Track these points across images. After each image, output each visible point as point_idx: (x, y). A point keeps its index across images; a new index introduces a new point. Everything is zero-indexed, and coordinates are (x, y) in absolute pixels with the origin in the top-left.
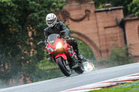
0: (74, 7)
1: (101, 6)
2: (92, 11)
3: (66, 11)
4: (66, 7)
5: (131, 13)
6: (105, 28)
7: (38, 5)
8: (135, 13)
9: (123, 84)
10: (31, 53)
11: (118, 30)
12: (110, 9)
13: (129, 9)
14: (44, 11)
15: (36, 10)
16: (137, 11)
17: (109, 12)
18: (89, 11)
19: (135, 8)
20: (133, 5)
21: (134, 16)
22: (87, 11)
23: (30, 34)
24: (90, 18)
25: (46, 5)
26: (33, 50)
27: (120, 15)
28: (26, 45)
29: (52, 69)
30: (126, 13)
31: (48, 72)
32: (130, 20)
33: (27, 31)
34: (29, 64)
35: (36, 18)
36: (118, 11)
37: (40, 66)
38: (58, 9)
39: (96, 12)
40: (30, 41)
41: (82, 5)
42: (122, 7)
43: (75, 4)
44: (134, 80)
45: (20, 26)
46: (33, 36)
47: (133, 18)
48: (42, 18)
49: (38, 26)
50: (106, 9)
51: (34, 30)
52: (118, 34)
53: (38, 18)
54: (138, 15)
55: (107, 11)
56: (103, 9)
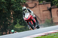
0: (30, 2)
2: (38, 4)
3: (26, 4)
4: (27, 2)
5: (54, 5)
6: (43, 11)
7: (15, 1)
8: (55, 5)
10: (12, 21)
11: (48, 12)
14: (17, 4)
15: (14, 3)
16: (56, 4)
17: (45, 5)
18: (36, 4)
19: (56, 3)
21: (55, 6)
23: (12, 13)
25: (18, 1)
27: (49, 6)
28: (10, 18)
29: (21, 28)
30: (52, 5)
31: (19, 29)
34: (11, 26)
35: (14, 7)
36: (48, 4)
37: (16, 27)
38: (23, 3)
40: (12, 16)
41: (33, 2)
42: (50, 2)
45: (7, 10)
46: (13, 14)
47: (55, 7)
48: (17, 7)
49: (15, 10)
50: (44, 3)
51: (13, 12)
52: (48, 14)
53: (15, 7)
54: (57, 6)
55: (44, 4)
56: (42, 3)
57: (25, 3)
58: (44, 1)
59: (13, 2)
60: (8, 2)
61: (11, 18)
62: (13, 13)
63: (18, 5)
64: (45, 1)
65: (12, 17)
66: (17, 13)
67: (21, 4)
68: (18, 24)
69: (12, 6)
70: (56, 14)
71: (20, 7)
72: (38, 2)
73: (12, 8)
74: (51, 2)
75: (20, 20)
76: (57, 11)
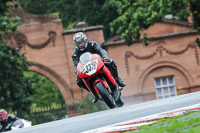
0: (32, 28)
1: (71, 26)
2: (59, 33)
3: (20, 34)
4: (21, 28)
5: (115, 34)
8: (120, 34)
12: (84, 29)
13: (112, 29)
16: (123, 31)
18: (54, 33)
19: (121, 28)
20: (117, 23)
21: (120, 39)
22: (51, 32)
24: (56, 43)
32: (114, 45)
36: (96, 32)
38: (10, 31)
39: (64, 34)
41: (44, 25)
42: (101, 26)
43: (34, 24)
44: (121, 132)
47: (118, 42)
56: (75, 30)
57: (14, 29)
58: (80, 23)
64: (83, 23)
67: (2, 33)
72: (61, 26)
74: (105, 25)
76: (128, 56)
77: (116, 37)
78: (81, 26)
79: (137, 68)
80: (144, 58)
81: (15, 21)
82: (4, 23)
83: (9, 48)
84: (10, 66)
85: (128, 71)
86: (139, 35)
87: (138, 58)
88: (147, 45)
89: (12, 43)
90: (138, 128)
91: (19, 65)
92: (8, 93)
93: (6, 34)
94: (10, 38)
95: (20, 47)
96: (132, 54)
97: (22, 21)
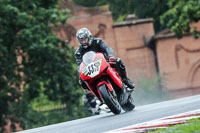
0: (82, 20)
1: (121, 18)
2: (109, 26)
3: (70, 26)
4: (70, 21)
5: (165, 27)
6: (128, 50)
7: (31, 17)
8: (170, 27)
9: (153, 130)
10: (22, 87)
11: (147, 52)
12: (134, 22)
13: (162, 22)
14: (38, 26)
15: (28, 25)
16: (174, 24)
17: (133, 27)
18: (104, 26)
19: (171, 21)
20: (167, 16)
21: (169, 32)
22: (101, 25)
23: (19, 59)
24: (106, 36)
25: (42, 18)
26: (23, 83)
27: (149, 31)
28: (14, 75)
29: (52, 111)
30: (158, 28)
31: (46, 114)
33: (15, 55)
34: (18, 104)
35: (28, 35)
36: (146, 25)
37: (34, 106)
38: (59, 23)
39: (114, 27)
40: (20, 70)
42: (151, 19)
43: (84, 16)
44: (170, 125)
46: (23, 63)
47: (169, 35)
48: (37, 36)
49: (32, 47)
50: (129, 22)
51: (25, 54)
52: (147, 59)
53: (31, 36)
54: (175, 31)
55: (130, 25)
56: (124, 23)
57: (64, 22)
58: (130, 16)
59: (22, 21)
60: (5, 21)
61: (19, 76)
62: (24, 58)
63: (42, 29)
64: (133, 16)
65: (22, 74)
66: (40, 58)
67: (51, 25)
68: (42, 95)
69: (19, 33)
70: (174, 60)
71: (49, 37)
72: (111, 19)
73: (20, 39)
74: (155, 17)
75: (47, 83)
76: (178, 49)
77: (166, 30)
78: (132, 19)
79: (187, 61)
80: (194, 51)
81: (65, 14)
82: (54, 16)
83: (59, 41)
84: (59, 59)
85: (178, 64)
86: (189, 29)
87: (188, 51)
88: (197, 38)
89: (61, 35)
90: (188, 121)
91: (68, 57)
92: (58, 85)
93: (56, 26)
94: (59, 30)
95: (70, 40)
96: (182, 47)
97: (72, 13)
